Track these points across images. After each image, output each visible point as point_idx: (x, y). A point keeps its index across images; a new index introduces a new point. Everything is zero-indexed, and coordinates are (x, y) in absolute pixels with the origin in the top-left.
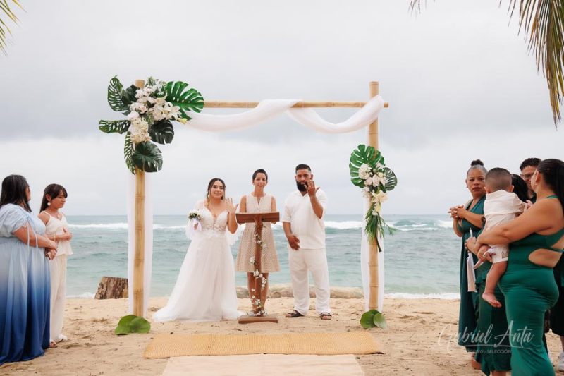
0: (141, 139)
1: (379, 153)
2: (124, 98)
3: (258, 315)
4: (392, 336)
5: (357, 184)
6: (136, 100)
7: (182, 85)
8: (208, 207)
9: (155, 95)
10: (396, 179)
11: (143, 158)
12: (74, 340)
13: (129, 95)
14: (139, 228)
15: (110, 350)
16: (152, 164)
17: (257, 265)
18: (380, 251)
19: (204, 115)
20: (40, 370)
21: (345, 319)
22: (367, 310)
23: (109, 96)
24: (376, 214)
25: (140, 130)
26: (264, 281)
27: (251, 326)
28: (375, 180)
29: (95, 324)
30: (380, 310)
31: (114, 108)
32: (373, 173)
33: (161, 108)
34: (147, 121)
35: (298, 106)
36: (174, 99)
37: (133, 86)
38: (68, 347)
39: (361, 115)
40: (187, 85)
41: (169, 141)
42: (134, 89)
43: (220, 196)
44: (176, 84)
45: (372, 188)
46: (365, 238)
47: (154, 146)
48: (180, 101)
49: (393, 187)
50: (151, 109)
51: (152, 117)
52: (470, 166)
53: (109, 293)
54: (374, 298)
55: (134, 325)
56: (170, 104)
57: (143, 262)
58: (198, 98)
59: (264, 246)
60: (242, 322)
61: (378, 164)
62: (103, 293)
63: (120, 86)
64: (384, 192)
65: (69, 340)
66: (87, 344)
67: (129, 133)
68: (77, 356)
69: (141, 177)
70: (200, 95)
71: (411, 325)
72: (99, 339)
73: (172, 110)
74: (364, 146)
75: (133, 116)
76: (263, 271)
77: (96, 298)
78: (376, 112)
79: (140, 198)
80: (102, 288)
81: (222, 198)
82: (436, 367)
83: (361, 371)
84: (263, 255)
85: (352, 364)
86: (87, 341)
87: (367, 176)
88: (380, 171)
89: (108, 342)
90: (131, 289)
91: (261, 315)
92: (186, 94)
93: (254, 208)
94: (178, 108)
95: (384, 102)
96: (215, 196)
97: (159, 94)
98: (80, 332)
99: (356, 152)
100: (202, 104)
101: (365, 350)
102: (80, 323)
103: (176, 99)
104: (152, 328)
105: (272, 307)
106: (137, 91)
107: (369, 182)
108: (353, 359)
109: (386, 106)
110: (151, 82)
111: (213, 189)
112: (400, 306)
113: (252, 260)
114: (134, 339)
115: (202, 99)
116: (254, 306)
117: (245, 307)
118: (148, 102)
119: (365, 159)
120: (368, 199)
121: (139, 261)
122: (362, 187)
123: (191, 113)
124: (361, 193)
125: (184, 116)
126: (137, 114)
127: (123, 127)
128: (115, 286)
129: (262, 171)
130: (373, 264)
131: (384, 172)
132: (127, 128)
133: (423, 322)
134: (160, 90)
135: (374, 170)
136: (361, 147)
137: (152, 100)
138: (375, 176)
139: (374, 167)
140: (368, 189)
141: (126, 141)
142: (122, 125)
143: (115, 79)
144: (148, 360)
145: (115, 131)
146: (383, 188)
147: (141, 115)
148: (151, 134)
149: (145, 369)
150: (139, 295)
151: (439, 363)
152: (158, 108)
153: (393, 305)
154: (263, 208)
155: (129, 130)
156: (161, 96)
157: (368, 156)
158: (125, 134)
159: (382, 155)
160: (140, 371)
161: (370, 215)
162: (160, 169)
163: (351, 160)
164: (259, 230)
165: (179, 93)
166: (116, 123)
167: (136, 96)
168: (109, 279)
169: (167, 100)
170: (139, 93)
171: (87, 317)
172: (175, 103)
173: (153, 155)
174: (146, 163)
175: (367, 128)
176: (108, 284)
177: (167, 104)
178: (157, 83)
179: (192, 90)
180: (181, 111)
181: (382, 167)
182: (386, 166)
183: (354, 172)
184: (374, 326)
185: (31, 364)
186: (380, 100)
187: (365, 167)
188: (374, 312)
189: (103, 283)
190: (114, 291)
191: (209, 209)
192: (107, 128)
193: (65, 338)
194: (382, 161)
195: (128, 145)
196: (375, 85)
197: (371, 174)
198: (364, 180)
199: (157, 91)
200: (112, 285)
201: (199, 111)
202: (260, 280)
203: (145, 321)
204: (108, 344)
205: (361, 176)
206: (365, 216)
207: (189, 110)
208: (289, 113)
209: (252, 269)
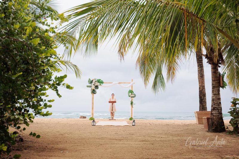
2: (91, 82)
3: (112, 119)
5: (129, 96)
7: (100, 80)
9: (96, 81)
10: (136, 95)
11: (94, 92)
17: (112, 110)
18: (133, 107)
19: (104, 85)
22: (130, 117)
23: (88, 81)
25: (93, 87)
26: (113, 113)
28: (132, 96)
30: (133, 117)
31: (89, 83)
32: (132, 94)
33: (97, 84)
35: (119, 83)
39: (130, 84)
41: (98, 89)
42: (92, 80)
45: (131, 97)
46: (130, 105)
47: (95, 90)
48: (100, 82)
49: (135, 97)
51: (95, 85)
54: (132, 116)
55: (92, 119)
60: (110, 120)
61: (133, 93)
62: (81, 118)
63: (90, 80)
64: (133, 98)
69: (93, 95)
73: (99, 84)
75: (92, 85)
77: (79, 118)
78: (132, 84)
79: (93, 98)
84: (113, 108)
93: (112, 100)
113: (111, 109)
115: (103, 82)
116: (112, 117)
120: (131, 99)
123: (102, 84)
127: (91, 87)
129: (113, 94)
130: (132, 110)
136: (130, 90)
143: (89, 79)
148: (95, 88)
154: (114, 100)
157: (131, 92)
159: (133, 91)
162: (96, 94)
164: (113, 104)
167: (93, 82)
169: (98, 82)
175: (131, 87)
178: (96, 79)
179: (102, 80)
183: (128, 94)
184: (132, 120)
186: (133, 82)
187: (130, 93)
188: (132, 118)
192: (88, 86)
195: (91, 89)
196: (132, 80)
206: (130, 102)
208: (118, 84)
209: (111, 111)
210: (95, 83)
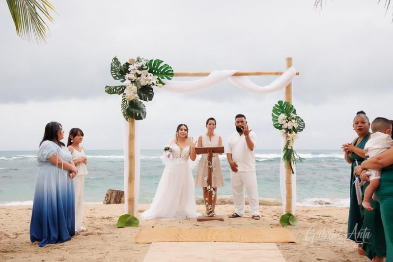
0: (132, 98)
1: (293, 106)
2: (121, 71)
3: (210, 216)
4: (302, 231)
5: (277, 128)
6: (129, 72)
7: (159, 62)
8: (176, 143)
9: (141, 69)
10: (304, 124)
11: (134, 110)
12: (90, 231)
13: (124, 69)
14: (131, 157)
15: (113, 237)
16: (140, 115)
17: (209, 182)
18: (293, 173)
19: (174, 82)
20: (69, 249)
21: (269, 219)
22: (285, 213)
23: (112, 70)
24: (291, 148)
25: (131, 92)
26: (214, 193)
27: (206, 223)
28: (290, 125)
29: (103, 220)
30: (293, 213)
31: (115, 78)
33: (145, 77)
34: (136, 86)
35: (237, 75)
36: (154, 71)
37: (127, 63)
38: (86, 235)
39: (279, 81)
40: (162, 62)
41: (150, 99)
42: (127, 64)
43: (185, 136)
44: (155, 61)
45: (288, 130)
46: (283, 165)
47: (141, 103)
48: (158, 73)
49: (302, 130)
50: (139, 78)
51: (140, 83)
52: (356, 115)
53: (113, 200)
54: (289, 205)
55: (128, 221)
56: (152, 74)
57: (134, 180)
58: (170, 70)
59: (214, 169)
60: (199, 220)
61: (292, 114)
62: (109, 200)
63: (118, 63)
64: (296, 133)
65: (87, 231)
66: (99, 233)
67: (124, 94)
68: (92, 241)
69: (132, 123)
70: (171, 68)
71: (314, 224)
72: (106, 230)
73: (153, 79)
74: (282, 101)
75: (127, 83)
76: (213, 186)
77: (104, 203)
78: (291, 78)
79: (132, 137)
80: (108, 197)
81: (186, 137)
82: (333, 253)
83: (281, 255)
84: (213, 175)
85: (274, 249)
86: (98, 231)
87: (284, 122)
88: (293, 118)
89: (111, 232)
90: (126, 198)
91: (212, 216)
92: (162, 67)
93: (207, 144)
94: (157, 77)
95: (296, 72)
96: (181, 136)
97: (144, 68)
98: (94, 226)
99: (276, 106)
100: (172, 74)
101: (283, 241)
102: (94, 220)
103: (155, 71)
104: (140, 223)
105: (219, 210)
106: (130, 66)
107: (285, 126)
108: (275, 246)
109: (298, 74)
110: (138, 60)
111: (180, 131)
112: (307, 211)
113: (206, 179)
114: (128, 230)
115: (172, 71)
116: (208, 209)
117: (201, 210)
118: (137, 74)
119: (283, 110)
120: (285, 138)
121: (131, 179)
122: (281, 130)
123: (165, 80)
124: (280, 133)
125: (160, 82)
126: (130, 81)
127: (121, 90)
128: (116, 196)
129: (212, 119)
130: (289, 182)
131: (295, 119)
132: (123, 90)
133: (324, 222)
134: (144, 65)
135: (289, 118)
136: (279, 102)
137: (139, 72)
138: (290, 122)
139: (289, 116)
140: (284, 131)
141: (123, 100)
142: (120, 89)
143: (115, 59)
144: (138, 245)
145: (115, 93)
146: (295, 130)
147: (132, 82)
148: (139, 94)
149: (136, 250)
150: (131, 201)
151: (335, 250)
152: (143, 77)
153: (303, 211)
154: (214, 144)
155: (125, 92)
156: (145, 69)
157: (284, 108)
158: (122, 94)
159: (294, 107)
160: (133, 252)
161: (286, 149)
162: (145, 118)
163: (273, 111)
164: (210, 158)
165: (157, 67)
166: (116, 87)
167: (129, 70)
168: (112, 190)
169: (150, 72)
170: (131, 67)
171: (98, 216)
172: (154, 74)
173: (140, 109)
174: (136, 114)
175: (284, 89)
176: (111, 194)
177: (149, 74)
178: (143, 60)
179: (165, 65)
180: (158, 79)
181: (294, 116)
182: (297, 116)
183: (275, 119)
184: (289, 224)
185: (64, 245)
186: (293, 70)
187: (283, 116)
188: (289, 215)
189: (108, 194)
190: (115, 199)
191: (178, 145)
192: (111, 91)
193: (85, 229)
194: (295, 112)
195: (124, 102)
196: (289, 61)
197: (287, 120)
198: (282, 125)
199: (142, 66)
200: (114, 195)
201: (170, 79)
202: (211, 192)
203: (136, 219)
204: (112, 233)
205: (280, 122)
206: (283, 149)
207: (164, 78)
208: (230, 79)
209: (206, 185)
210: (138, 76)
